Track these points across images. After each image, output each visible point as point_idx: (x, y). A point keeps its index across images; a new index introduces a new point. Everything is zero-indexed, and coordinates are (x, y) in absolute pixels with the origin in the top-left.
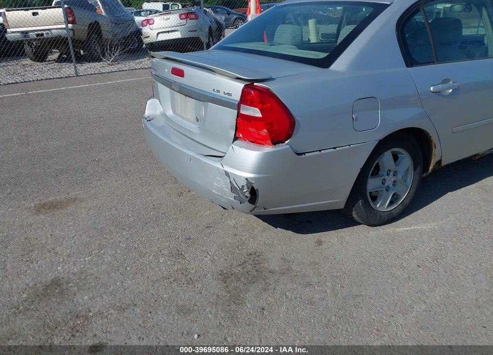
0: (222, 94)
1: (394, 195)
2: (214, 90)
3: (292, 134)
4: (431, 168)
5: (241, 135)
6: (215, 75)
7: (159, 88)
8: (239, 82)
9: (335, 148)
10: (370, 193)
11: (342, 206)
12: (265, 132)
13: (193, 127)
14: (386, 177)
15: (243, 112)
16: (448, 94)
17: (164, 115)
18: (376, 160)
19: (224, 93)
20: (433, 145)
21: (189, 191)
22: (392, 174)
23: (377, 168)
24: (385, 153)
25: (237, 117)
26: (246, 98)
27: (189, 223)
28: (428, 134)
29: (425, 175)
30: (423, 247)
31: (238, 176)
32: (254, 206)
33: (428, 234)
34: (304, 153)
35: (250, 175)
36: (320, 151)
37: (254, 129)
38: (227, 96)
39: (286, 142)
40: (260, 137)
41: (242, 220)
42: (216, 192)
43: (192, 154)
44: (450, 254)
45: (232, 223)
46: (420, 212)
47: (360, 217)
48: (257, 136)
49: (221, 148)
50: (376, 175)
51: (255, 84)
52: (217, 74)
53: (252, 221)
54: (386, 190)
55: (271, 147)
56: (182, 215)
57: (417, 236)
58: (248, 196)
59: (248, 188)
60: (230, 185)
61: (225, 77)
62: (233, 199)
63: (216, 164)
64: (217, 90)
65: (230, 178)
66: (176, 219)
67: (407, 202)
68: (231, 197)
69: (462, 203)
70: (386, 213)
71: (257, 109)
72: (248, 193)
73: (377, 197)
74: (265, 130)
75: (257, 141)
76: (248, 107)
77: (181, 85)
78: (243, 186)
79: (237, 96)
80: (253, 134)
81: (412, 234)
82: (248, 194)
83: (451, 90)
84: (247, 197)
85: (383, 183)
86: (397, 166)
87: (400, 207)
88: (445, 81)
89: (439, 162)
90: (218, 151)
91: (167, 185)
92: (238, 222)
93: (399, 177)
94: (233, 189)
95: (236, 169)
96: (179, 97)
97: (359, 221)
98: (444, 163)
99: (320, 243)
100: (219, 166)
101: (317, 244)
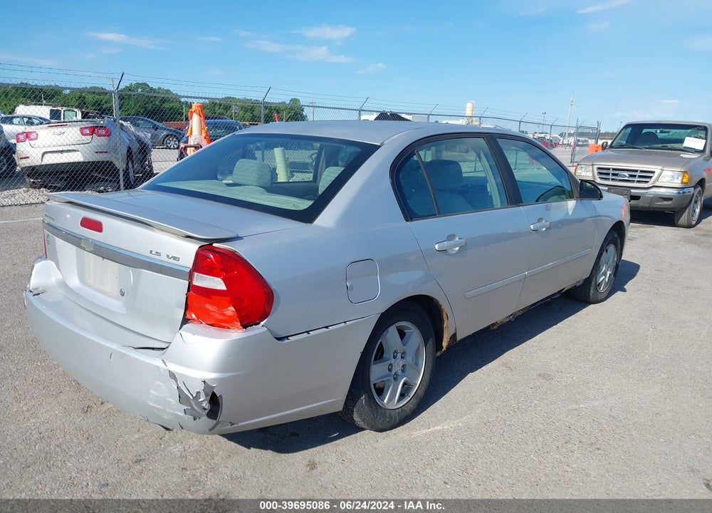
0: (163, 257)
1: (404, 384)
2: (151, 252)
3: (270, 312)
4: (445, 344)
5: (193, 316)
6: (153, 231)
7: (57, 245)
8: (190, 242)
9: (327, 327)
10: (375, 385)
11: (340, 408)
12: (231, 310)
13: (116, 304)
14: (393, 361)
15: (197, 282)
16: (454, 252)
17: (63, 284)
18: (379, 339)
19: (168, 256)
20: (444, 316)
21: (102, 403)
22: (399, 356)
23: (381, 349)
24: (389, 329)
25: (188, 290)
26: (201, 264)
27: (104, 458)
28: (438, 302)
29: (439, 354)
30: (448, 454)
31: (191, 377)
32: (215, 422)
33: (451, 436)
34: (287, 337)
35: (210, 376)
36: (308, 332)
37: (215, 307)
38: (172, 260)
39: (262, 323)
40: (224, 318)
41: (193, 444)
42: (154, 405)
43: (114, 347)
44: (480, 460)
45: (176, 449)
46: (437, 404)
47: (364, 420)
48: (219, 317)
49: (160, 335)
50: (380, 358)
51: (215, 245)
52: (156, 230)
53: (209, 443)
54: (394, 379)
55: (240, 331)
56: (91, 445)
57: (439, 439)
58: (206, 407)
59: (206, 395)
60: (177, 393)
61: (169, 234)
62: (182, 414)
63: (154, 360)
64: (157, 252)
65: (176, 381)
66: (82, 454)
67: (421, 393)
68: (179, 410)
69: (487, 388)
70: (397, 411)
71: (219, 279)
72: (206, 402)
73: (383, 389)
74: (232, 308)
75: (220, 324)
76: (204, 276)
77: (95, 242)
78: (198, 393)
79: (188, 261)
80: (212, 314)
81: (431, 437)
82: (206, 405)
83: (458, 248)
84: (205, 409)
85: (390, 370)
86: (404, 345)
87: (414, 401)
88: (451, 237)
89: (454, 336)
90: (155, 339)
91: (63, 396)
92: (187, 448)
93: (409, 359)
94: (182, 398)
95: (187, 366)
96: (92, 259)
97: (364, 426)
98: (459, 338)
99: (312, 465)
100: (159, 363)
101: (308, 468)
